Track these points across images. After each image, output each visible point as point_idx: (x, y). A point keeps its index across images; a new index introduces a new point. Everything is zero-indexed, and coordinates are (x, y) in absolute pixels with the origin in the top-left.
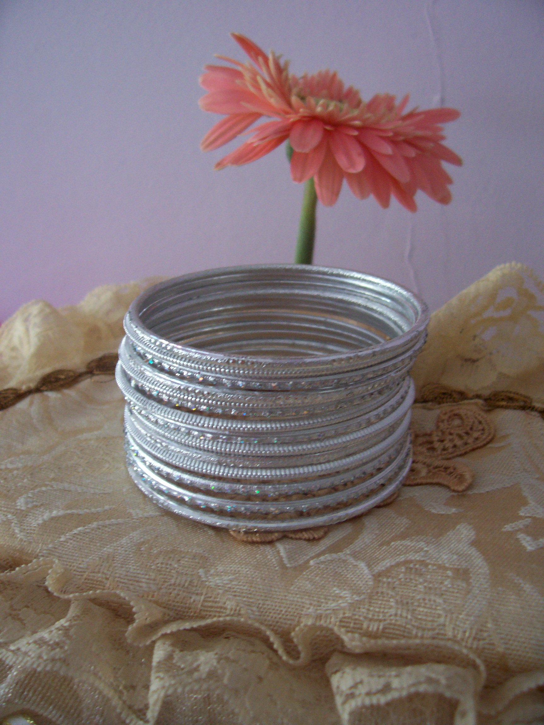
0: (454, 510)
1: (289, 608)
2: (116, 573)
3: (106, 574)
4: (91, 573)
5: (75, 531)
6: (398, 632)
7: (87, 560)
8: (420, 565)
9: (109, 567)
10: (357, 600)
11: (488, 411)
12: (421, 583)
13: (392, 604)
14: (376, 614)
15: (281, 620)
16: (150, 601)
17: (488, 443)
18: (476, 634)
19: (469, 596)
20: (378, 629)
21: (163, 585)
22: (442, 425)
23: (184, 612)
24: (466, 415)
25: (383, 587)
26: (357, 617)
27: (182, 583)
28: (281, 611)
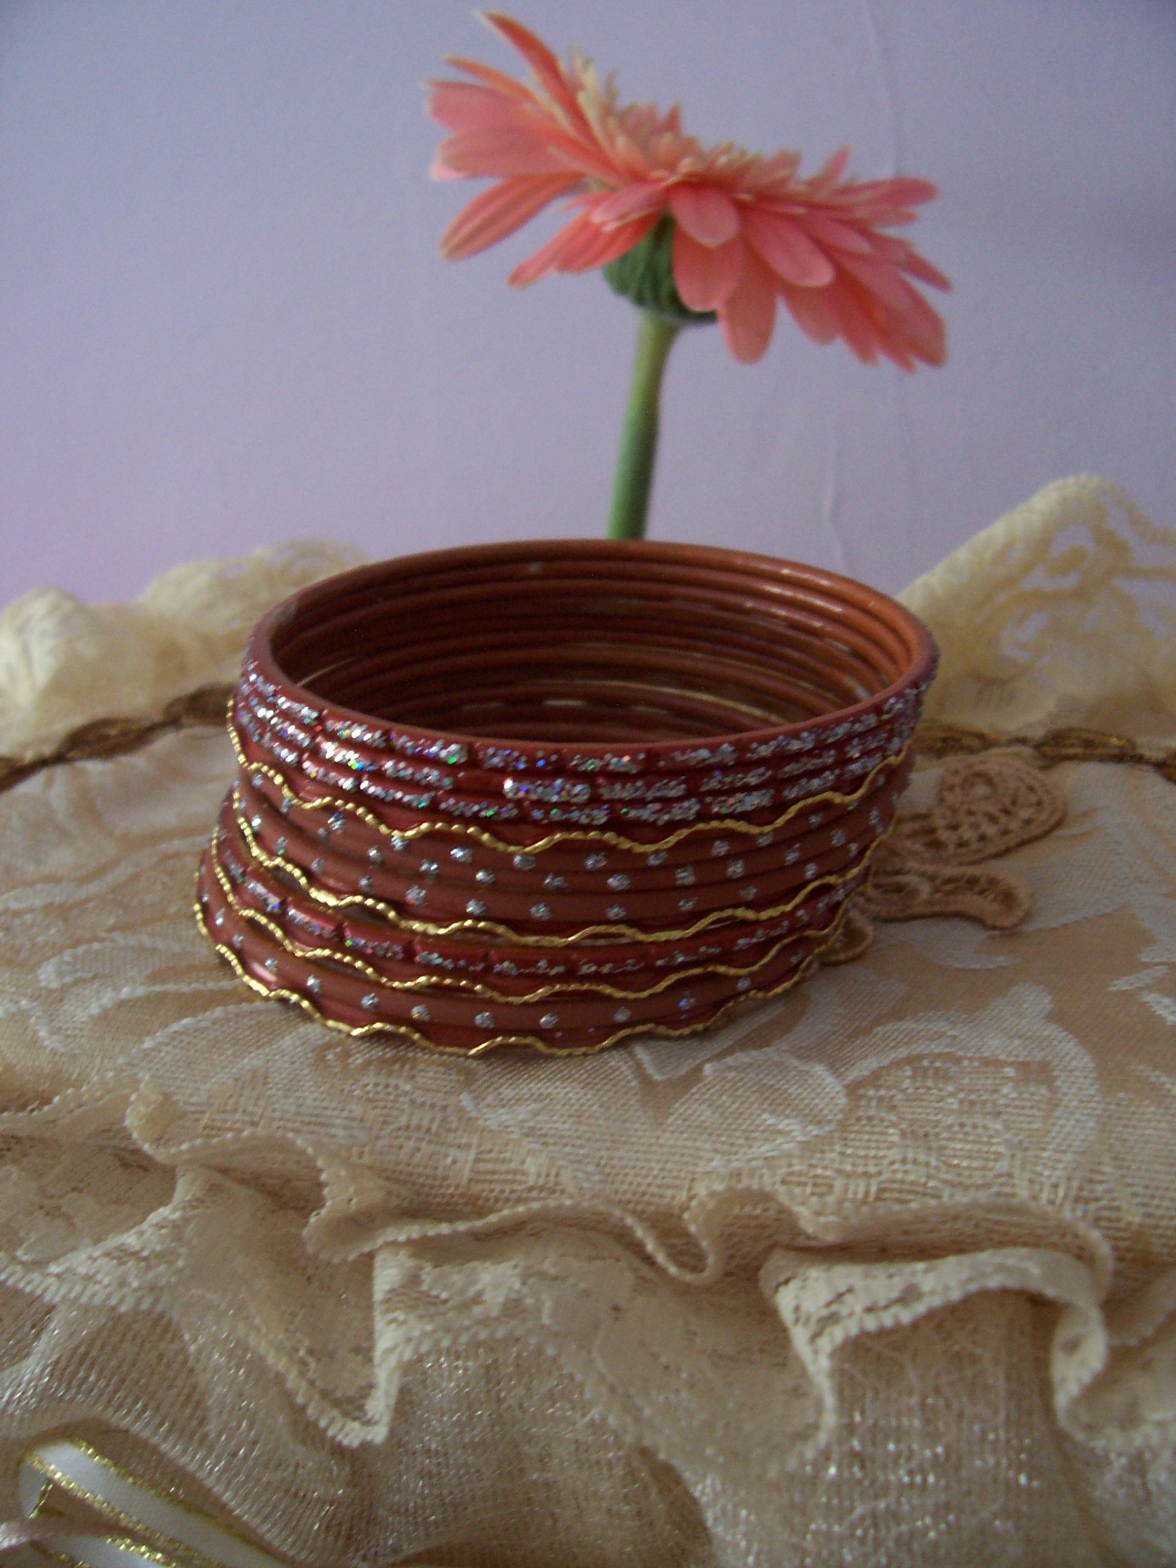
0: (1000, 960)
1: (667, 1162)
2: (274, 1110)
3: (252, 1114)
4: (218, 1112)
5: (175, 1027)
6: (911, 1196)
7: (207, 1087)
8: (943, 1062)
9: (257, 1100)
10: (816, 1136)
11: (1044, 768)
12: (950, 1095)
13: (894, 1139)
14: (861, 1161)
15: (653, 1189)
17: (1053, 829)
18: (1081, 1189)
19: (1057, 1113)
20: (867, 1193)
21: (382, 1129)
22: (949, 797)
23: (432, 1187)
24: (1000, 774)
25: (868, 1106)
26: (819, 1171)
27: (425, 1123)
28: (651, 1169)
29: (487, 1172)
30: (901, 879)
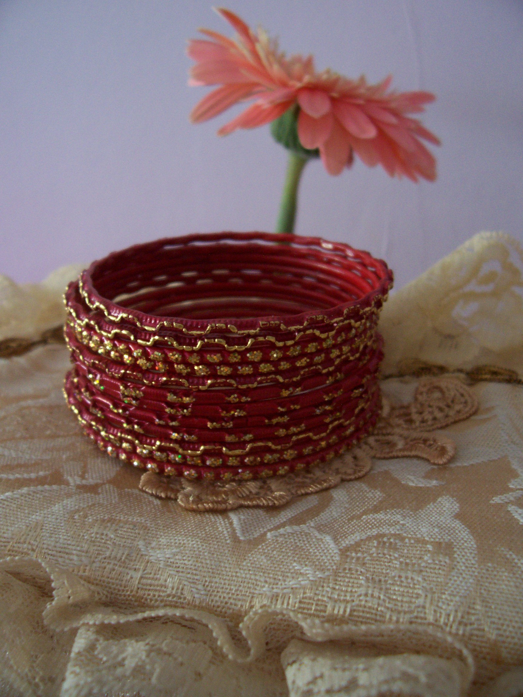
0: (434, 482)
1: (240, 586)
2: (43, 544)
3: (32, 545)
4: (16, 543)
6: (368, 615)
7: (13, 529)
8: (395, 539)
9: (36, 537)
10: (321, 578)
11: (471, 385)
12: (396, 559)
13: (363, 582)
14: (343, 594)
15: (232, 601)
16: (81, 577)
17: (471, 415)
18: (462, 617)
19: (453, 573)
20: (345, 611)
21: (96, 558)
22: (420, 398)
23: (119, 591)
24: (447, 387)
25: (351, 563)
26: (320, 597)
27: (119, 556)
28: (231, 589)
29: (147, 585)
30: (390, 438)
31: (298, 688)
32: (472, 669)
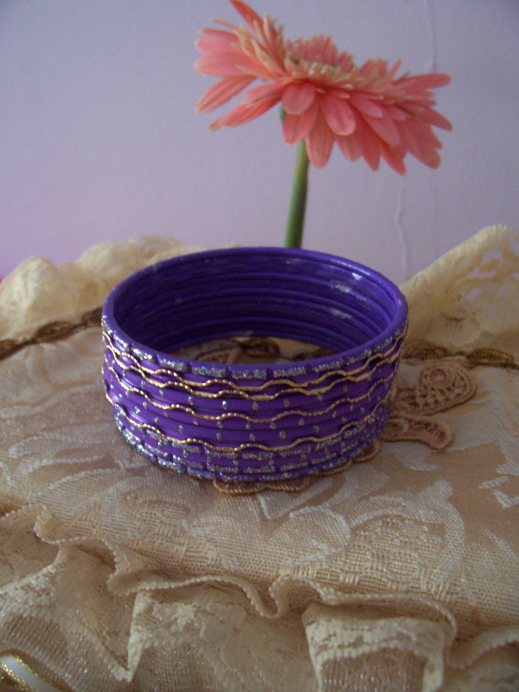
0: (433, 467)
1: (268, 558)
2: (102, 521)
3: (92, 522)
4: (78, 521)
5: (64, 480)
6: (373, 585)
7: (75, 508)
8: (397, 520)
9: (96, 515)
10: (334, 553)
11: (470, 368)
12: (397, 537)
13: (369, 557)
14: (352, 567)
15: (262, 571)
16: (134, 550)
17: (469, 399)
18: (450, 588)
19: (444, 551)
20: (354, 581)
21: (147, 533)
22: (424, 380)
23: (167, 561)
24: (449, 371)
25: (360, 540)
26: (334, 569)
27: (165, 533)
28: (261, 561)
29: (190, 556)
30: (396, 421)
31: (316, 643)
32: (455, 630)
